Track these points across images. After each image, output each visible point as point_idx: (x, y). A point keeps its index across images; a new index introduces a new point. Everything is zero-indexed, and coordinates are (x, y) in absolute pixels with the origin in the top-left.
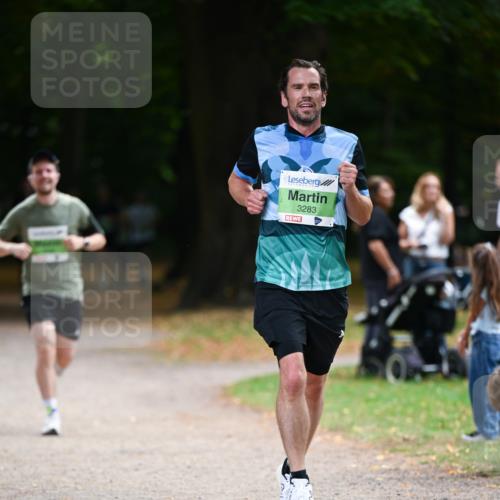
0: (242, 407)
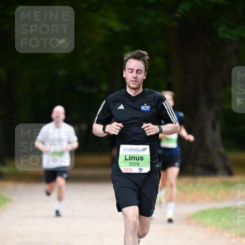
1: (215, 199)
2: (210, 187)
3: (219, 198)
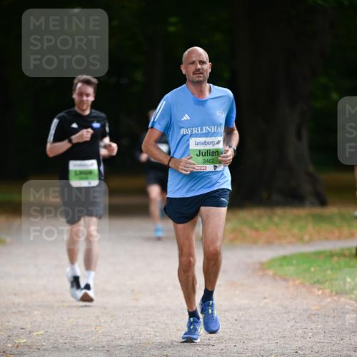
0: (274, 277)
1: (301, 240)
2: (293, 222)
3: (306, 237)
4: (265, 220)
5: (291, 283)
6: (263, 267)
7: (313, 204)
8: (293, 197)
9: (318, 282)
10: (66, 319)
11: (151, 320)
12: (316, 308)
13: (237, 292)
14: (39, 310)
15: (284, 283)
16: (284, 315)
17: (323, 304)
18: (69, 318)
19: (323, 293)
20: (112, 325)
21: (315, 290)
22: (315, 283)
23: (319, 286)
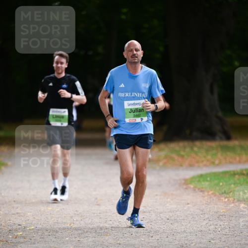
0: (194, 189)
1: (213, 163)
2: (207, 151)
3: (217, 162)
4: (188, 150)
5: (206, 193)
6: (186, 182)
7: (221, 139)
8: (207, 134)
9: (225, 192)
10: (49, 218)
11: (109, 219)
12: (224, 211)
13: (169, 200)
14: (31, 212)
15: (201, 193)
16: (201, 216)
17: (228, 208)
18: (52, 218)
19: (228, 200)
20: (82, 222)
21: (223, 198)
22: (223, 193)
23: (225, 195)
